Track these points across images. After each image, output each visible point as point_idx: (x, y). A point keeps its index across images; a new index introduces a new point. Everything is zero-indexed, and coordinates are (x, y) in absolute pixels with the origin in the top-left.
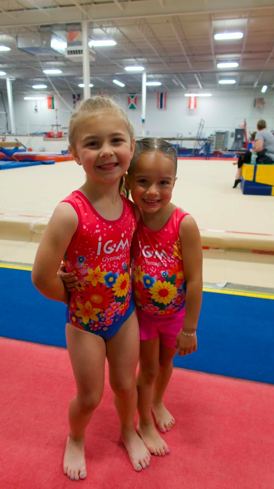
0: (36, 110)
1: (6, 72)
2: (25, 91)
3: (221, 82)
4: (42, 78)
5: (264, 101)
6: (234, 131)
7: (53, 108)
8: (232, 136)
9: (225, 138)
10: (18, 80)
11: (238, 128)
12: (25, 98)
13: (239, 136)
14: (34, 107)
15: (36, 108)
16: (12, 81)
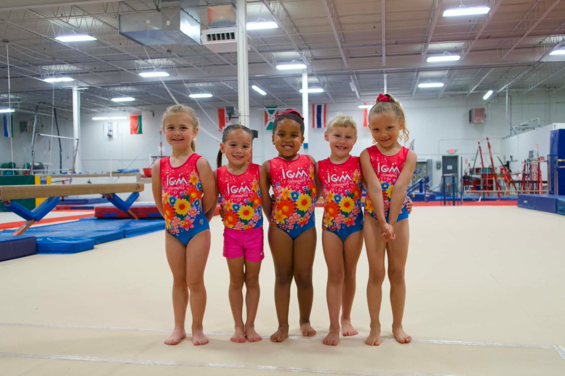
0: (110, 136)
1: (73, 77)
2: (95, 107)
3: (422, 86)
4: (133, 85)
5: (486, 112)
6: (440, 160)
7: (140, 132)
8: (438, 168)
9: (427, 169)
10: (91, 89)
11: (446, 154)
12: (94, 119)
13: (450, 167)
14: (107, 132)
15: (111, 133)
16: (81, 91)
